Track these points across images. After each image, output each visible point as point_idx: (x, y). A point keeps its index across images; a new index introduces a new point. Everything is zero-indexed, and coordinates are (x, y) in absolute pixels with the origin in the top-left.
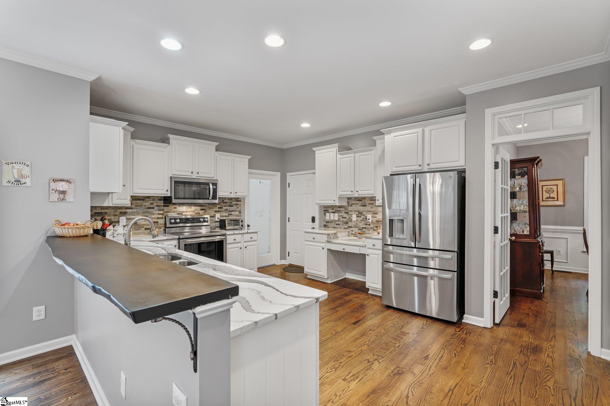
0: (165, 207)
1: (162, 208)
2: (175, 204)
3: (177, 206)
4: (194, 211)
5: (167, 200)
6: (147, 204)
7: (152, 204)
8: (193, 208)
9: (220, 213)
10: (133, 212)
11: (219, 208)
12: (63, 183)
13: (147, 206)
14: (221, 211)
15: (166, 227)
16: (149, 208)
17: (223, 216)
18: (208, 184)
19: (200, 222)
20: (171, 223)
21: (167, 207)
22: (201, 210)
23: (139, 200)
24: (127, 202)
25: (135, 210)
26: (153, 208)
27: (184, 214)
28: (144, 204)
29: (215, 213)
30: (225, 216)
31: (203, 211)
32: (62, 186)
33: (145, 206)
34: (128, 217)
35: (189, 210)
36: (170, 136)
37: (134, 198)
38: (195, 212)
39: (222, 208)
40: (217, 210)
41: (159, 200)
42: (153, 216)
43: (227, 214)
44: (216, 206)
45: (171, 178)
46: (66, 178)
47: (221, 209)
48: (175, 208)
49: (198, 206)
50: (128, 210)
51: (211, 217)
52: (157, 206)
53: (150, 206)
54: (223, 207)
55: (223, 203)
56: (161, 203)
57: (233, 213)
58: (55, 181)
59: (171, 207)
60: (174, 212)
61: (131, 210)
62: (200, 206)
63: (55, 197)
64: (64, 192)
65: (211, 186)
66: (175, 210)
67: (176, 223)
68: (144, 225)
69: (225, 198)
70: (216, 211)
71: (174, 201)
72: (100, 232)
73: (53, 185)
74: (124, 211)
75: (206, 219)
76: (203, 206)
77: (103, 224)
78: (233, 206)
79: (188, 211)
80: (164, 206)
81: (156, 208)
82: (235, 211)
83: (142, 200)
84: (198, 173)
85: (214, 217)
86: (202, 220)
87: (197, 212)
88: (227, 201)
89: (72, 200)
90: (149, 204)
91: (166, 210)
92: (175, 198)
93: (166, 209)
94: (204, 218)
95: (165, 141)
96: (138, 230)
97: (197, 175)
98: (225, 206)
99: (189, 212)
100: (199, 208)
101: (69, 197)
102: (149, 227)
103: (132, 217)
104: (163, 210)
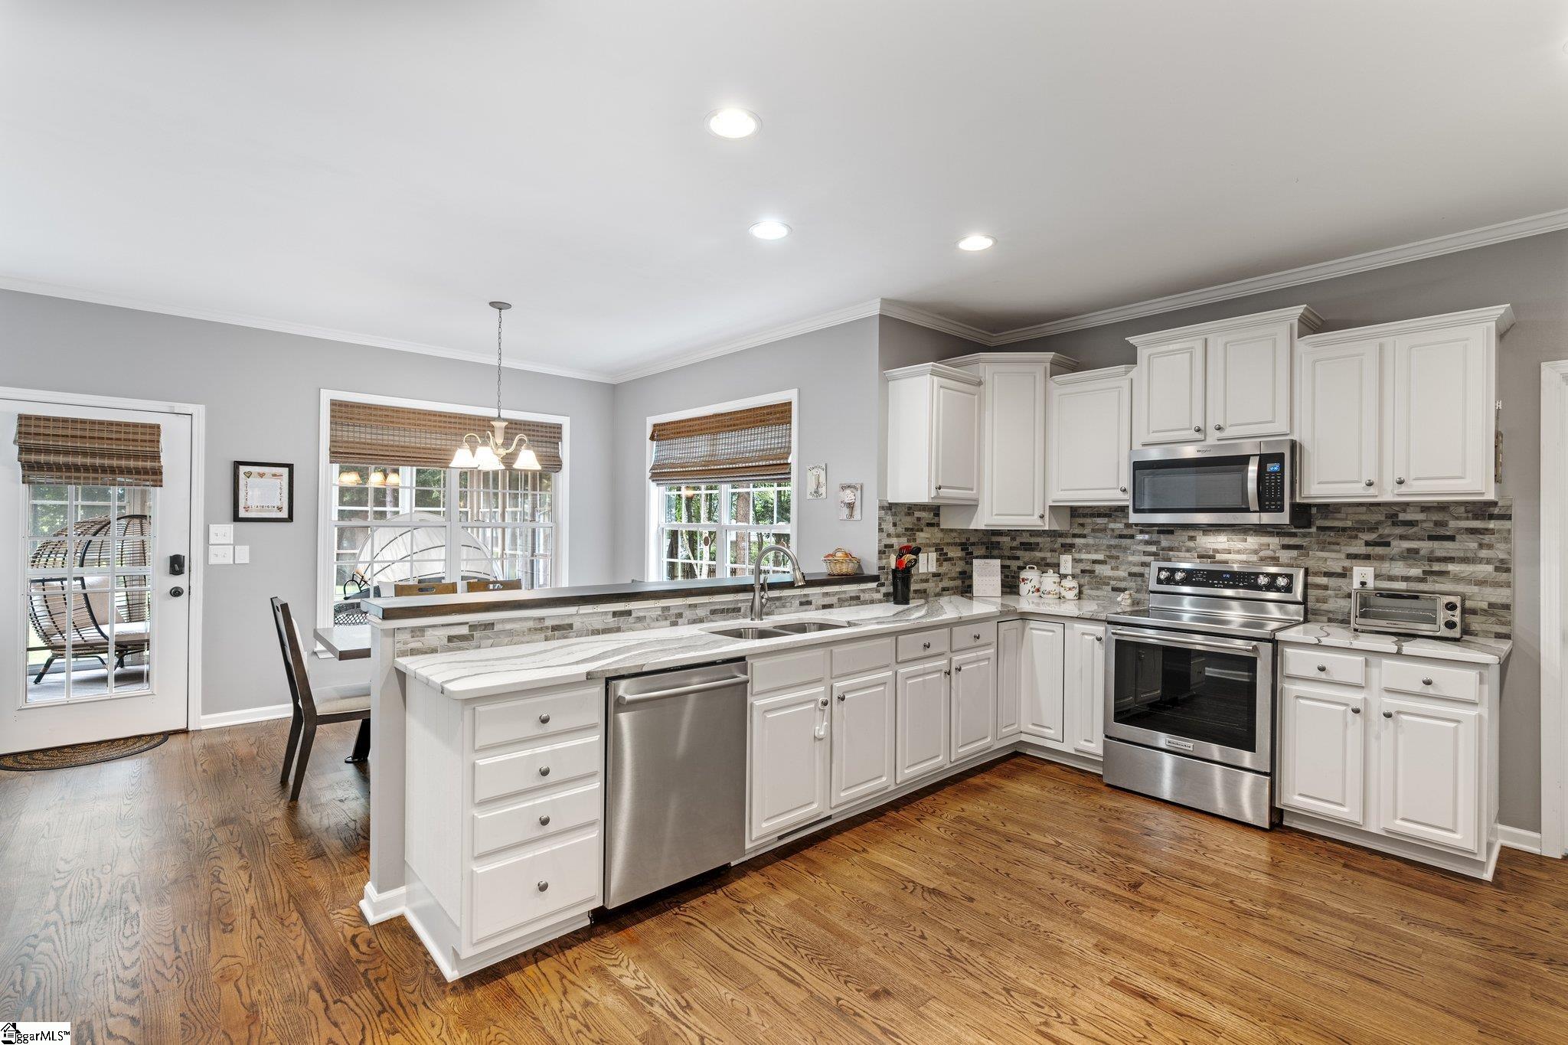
0: (1162, 536)
4: (1256, 552)
7: (1128, 526)
8: (1253, 541)
9: (1376, 564)
10: (1087, 545)
11: (1367, 544)
12: (850, 491)
13: (1117, 532)
14: (1381, 558)
16: (1121, 536)
17: (1391, 578)
21: (1167, 536)
22: (1285, 547)
23: (1099, 515)
24: (1031, 522)
25: (1093, 541)
26: (1132, 537)
27: (1219, 557)
28: (1112, 525)
29: (1347, 563)
30: (1406, 579)
31: (1294, 553)
33: (1113, 530)
34: (1077, 556)
35: (1240, 545)
36: (1133, 340)
37: (1087, 512)
38: (1262, 554)
39: (1388, 544)
40: (1362, 550)
42: (1131, 558)
43: (1416, 572)
44: (1356, 537)
45: (1130, 453)
46: (851, 483)
47: (1379, 550)
48: (1192, 538)
49: (1271, 534)
50: (1077, 541)
51: (1327, 574)
52: (1141, 531)
53: (1125, 532)
54: (1394, 543)
55: (1394, 524)
57: (1451, 567)
58: (843, 488)
60: (1188, 551)
61: (1082, 541)
62: (1278, 534)
63: (844, 513)
66: (1191, 544)
68: (1110, 578)
69: (1407, 504)
70: (1350, 556)
71: (1133, 517)
73: (841, 495)
74: (1068, 541)
75: (1283, 581)
76: (1293, 535)
78: (1452, 538)
79: (1234, 550)
80: (1159, 532)
82: (1465, 560)
83: (1105, 515)
84: (1219, 429)
85: (1342, 575)
86: (1264, 581)
87: (1269, 553)
88: (1420, 517)
89: (860, 519)
90: (1121, 526)
91: (1164, 543)
92: (1136, 511)
94: (1275, 575)
95: (1125, 356)
96: (1098, 589)
97: (1218, 434)
98: (1402, 537)
99: (1239, 552)
100: (1274, 541)
101: (857, 515)
102: (1122, 585)
103: (1084, 556)
104: (1156, 543)
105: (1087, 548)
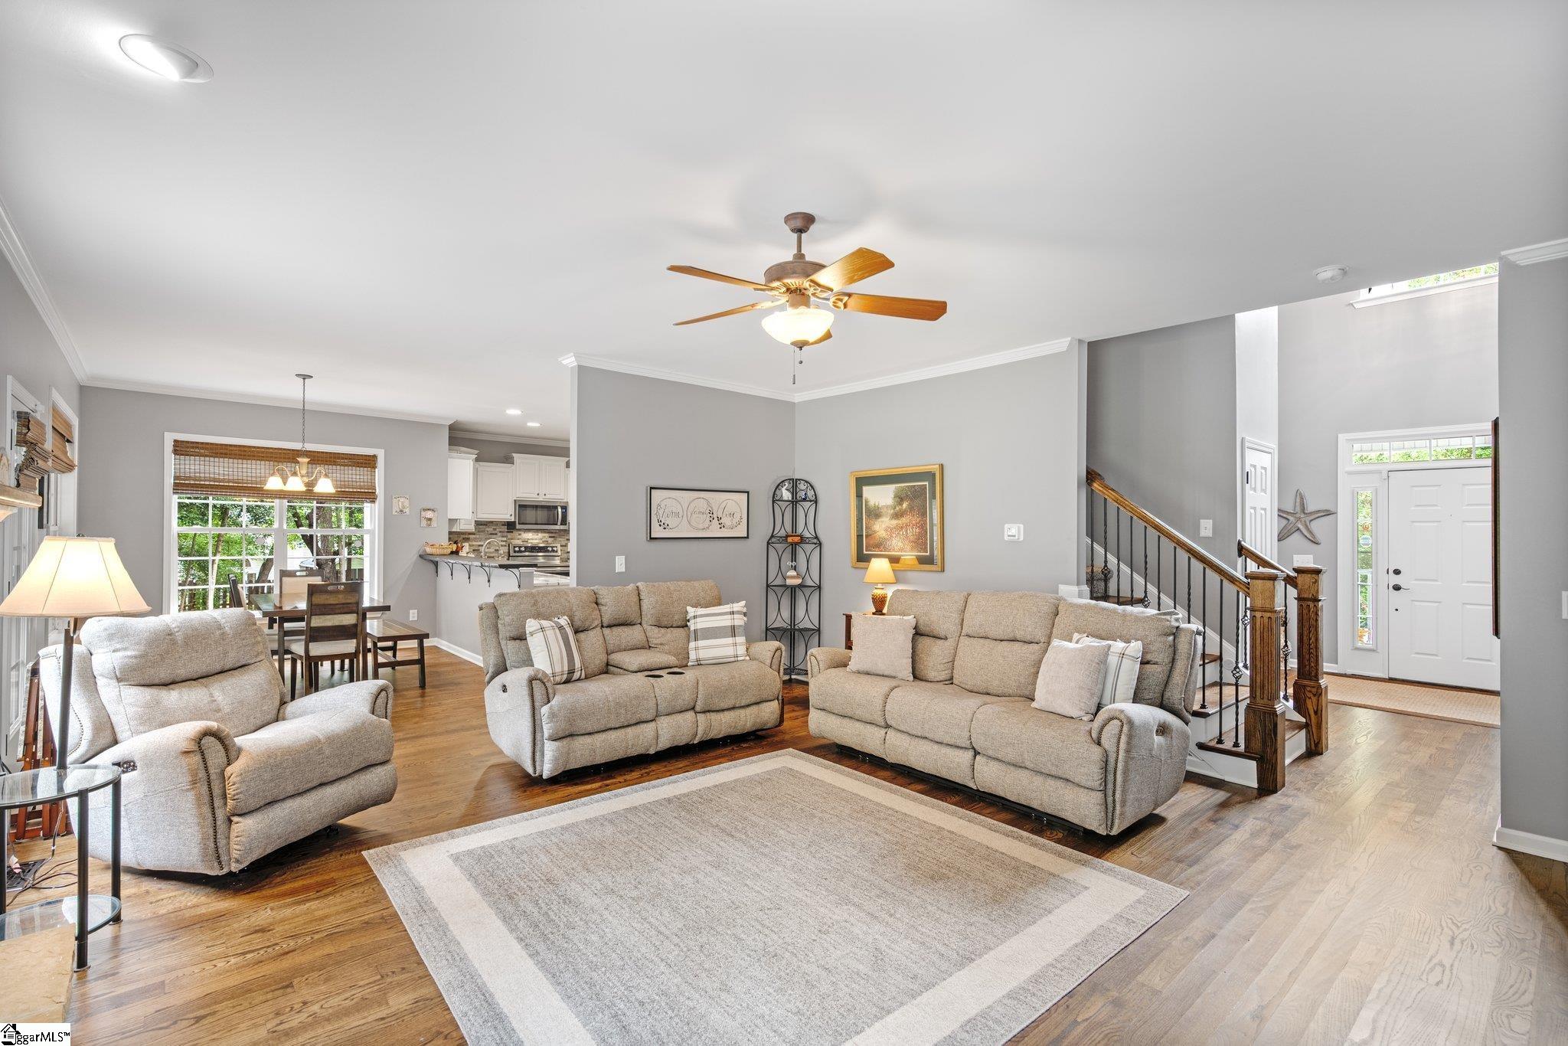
0: (508, 534)
1: (505, 534)
2: (519, 530)
3: (522, 533)
4: (541, 539)
5: (510, 526)
6: (490, 529)
7: (495, 529)
8: (540, 535)
10: (476, 538)
12: (430, 512)
15: (509, 556)
16: (491, 534)
18: (556, 507)
19: (548, 551)
20: (515, 552)
21: (510, 533)
22: (550, 537)
23: (481, 525)
24: (472, 528)
25: (478, 536)
26: (496, 534)
27: (529, 541)
28: (487, 529)
29: (566, 542)
31: (553, 539)
32: (429, 514)
33: (489, 531)
34: (471, 544)
35: (536, 537)
36: (514, 455)
37: (478, 523)
38: (543, 540)
41: (503, 525)
42: (496, 543)
45: (515, 501)
46: (432, 508)
48: (520, 534)
49: (544, 532)
50: (471, 536)
51: (561, 546)
52: (500, 532)
53: (493, 532)
56: (505, 528)
58: (424, 510)
59: (516, 533)
60: (518, 539)
61: (474, 536)
62: (548, 532)
63: (424, 523)
64: (430, 519)
65: (560, 510)
66: (519, 537)
67: (520, 551)
71: (518, 526)
72: (455, 553)
73: (423, 513)
74: (466, 536)
75: (555, 549)
76: (552, 533)
77: (458, 547)
79: (534, 538)
80: (508, 532)
81: (499, 534)
83: (484, 525)
84: (545, 495)
85: (565, 546)
86: (550, 549)
87: (545, 539)
89: (435, 525)
90: (492, 529)
91: (509, 537)
92: (519, 524)
93: (510, 535)
94: (552, 547)
95: (508, 460)
97: (544, 497)
99: (536, 539)
100: (547, 535)
101: (434, 524)
102: (492, 555)
103: (474, 543)
104: (506, 537)
105: (475, 540)
